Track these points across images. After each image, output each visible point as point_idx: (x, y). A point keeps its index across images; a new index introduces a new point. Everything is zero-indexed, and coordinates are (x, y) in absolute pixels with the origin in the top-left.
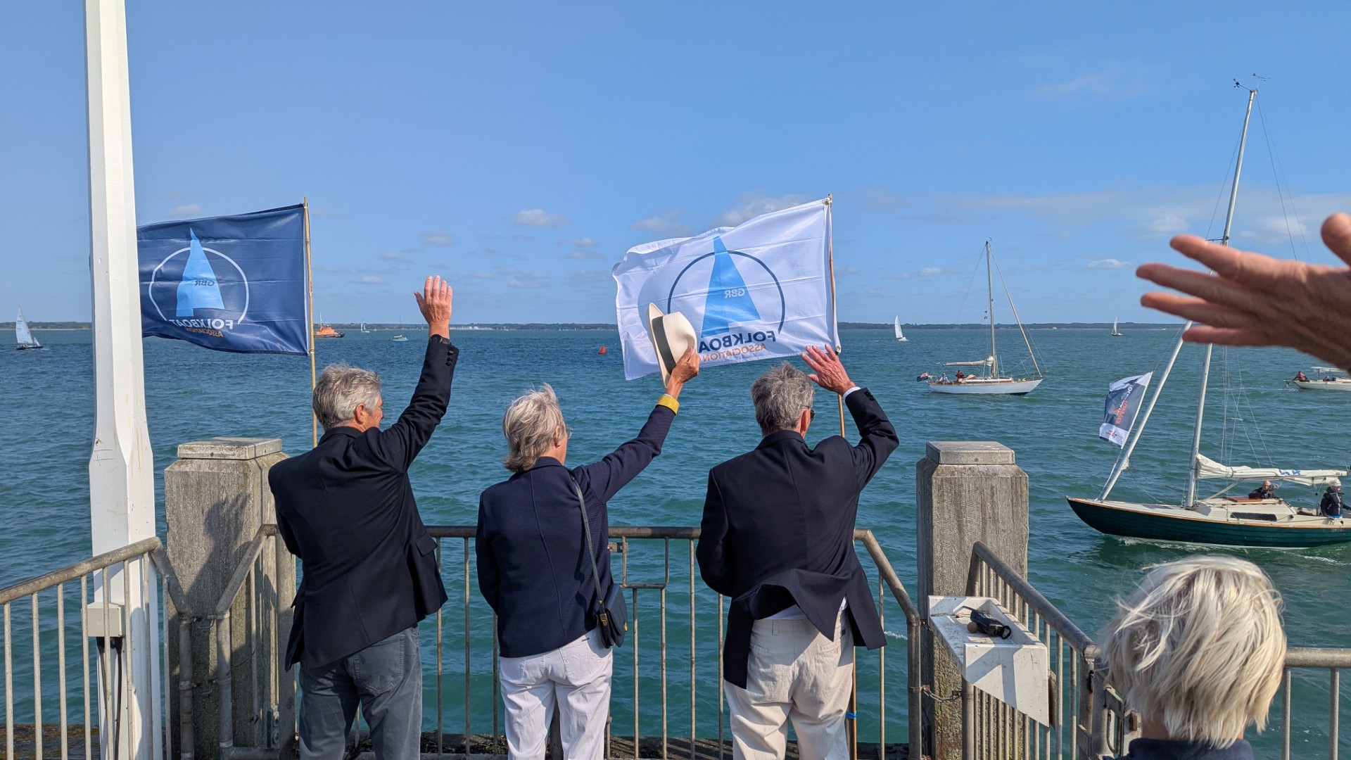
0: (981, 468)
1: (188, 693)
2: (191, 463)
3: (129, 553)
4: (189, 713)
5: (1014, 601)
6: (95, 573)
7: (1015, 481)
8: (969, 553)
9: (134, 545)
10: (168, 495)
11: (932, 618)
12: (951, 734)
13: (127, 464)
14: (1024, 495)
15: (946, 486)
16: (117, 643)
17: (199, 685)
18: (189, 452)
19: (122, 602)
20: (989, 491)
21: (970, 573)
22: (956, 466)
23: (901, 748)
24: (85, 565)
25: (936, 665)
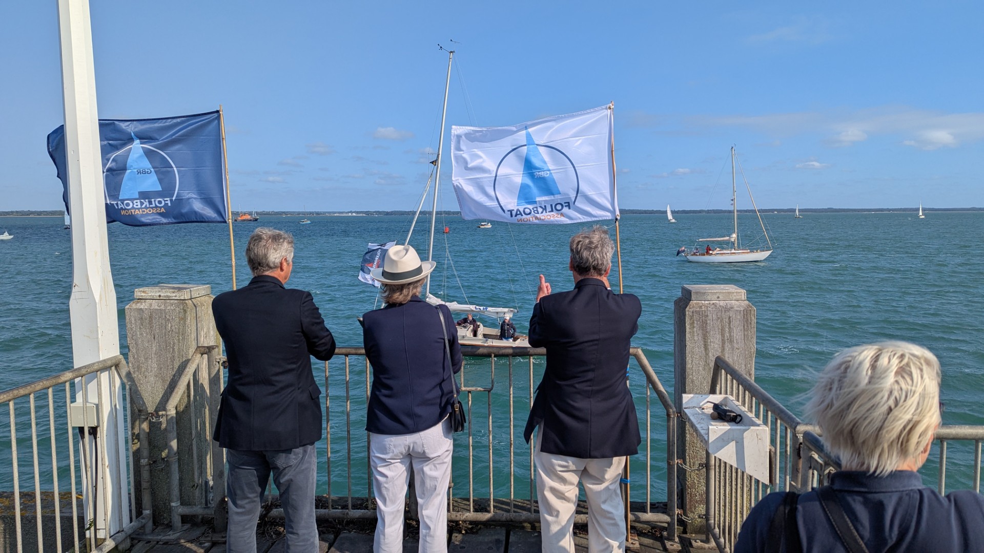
0: (722, 303)
1: (147, 468)
2: (145, 302)
3: (101, 366)
4: (148, 482)
5: (744, 397)
6: (77, 380)
7: (746, 313)
8: (712, 365)
9: (104, 361)
10: (129, 326)
11: (686, 410)
12: (698, 494)
13: (97, 300)
14: (753, 323)
15: (696, 317)
16: (94, 431)
17: (154, 462)
18: (143, 294)
19: (96, 402)
20: (727, 320)
21: (713, 378)
22: (703, 302)
23: (662, 505)
24: (68, 374)
25: (687, 445)
